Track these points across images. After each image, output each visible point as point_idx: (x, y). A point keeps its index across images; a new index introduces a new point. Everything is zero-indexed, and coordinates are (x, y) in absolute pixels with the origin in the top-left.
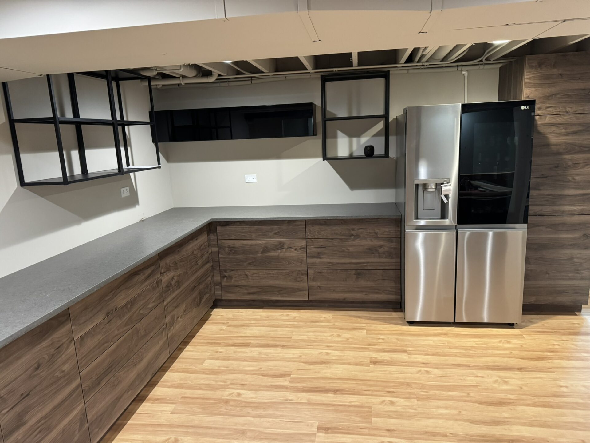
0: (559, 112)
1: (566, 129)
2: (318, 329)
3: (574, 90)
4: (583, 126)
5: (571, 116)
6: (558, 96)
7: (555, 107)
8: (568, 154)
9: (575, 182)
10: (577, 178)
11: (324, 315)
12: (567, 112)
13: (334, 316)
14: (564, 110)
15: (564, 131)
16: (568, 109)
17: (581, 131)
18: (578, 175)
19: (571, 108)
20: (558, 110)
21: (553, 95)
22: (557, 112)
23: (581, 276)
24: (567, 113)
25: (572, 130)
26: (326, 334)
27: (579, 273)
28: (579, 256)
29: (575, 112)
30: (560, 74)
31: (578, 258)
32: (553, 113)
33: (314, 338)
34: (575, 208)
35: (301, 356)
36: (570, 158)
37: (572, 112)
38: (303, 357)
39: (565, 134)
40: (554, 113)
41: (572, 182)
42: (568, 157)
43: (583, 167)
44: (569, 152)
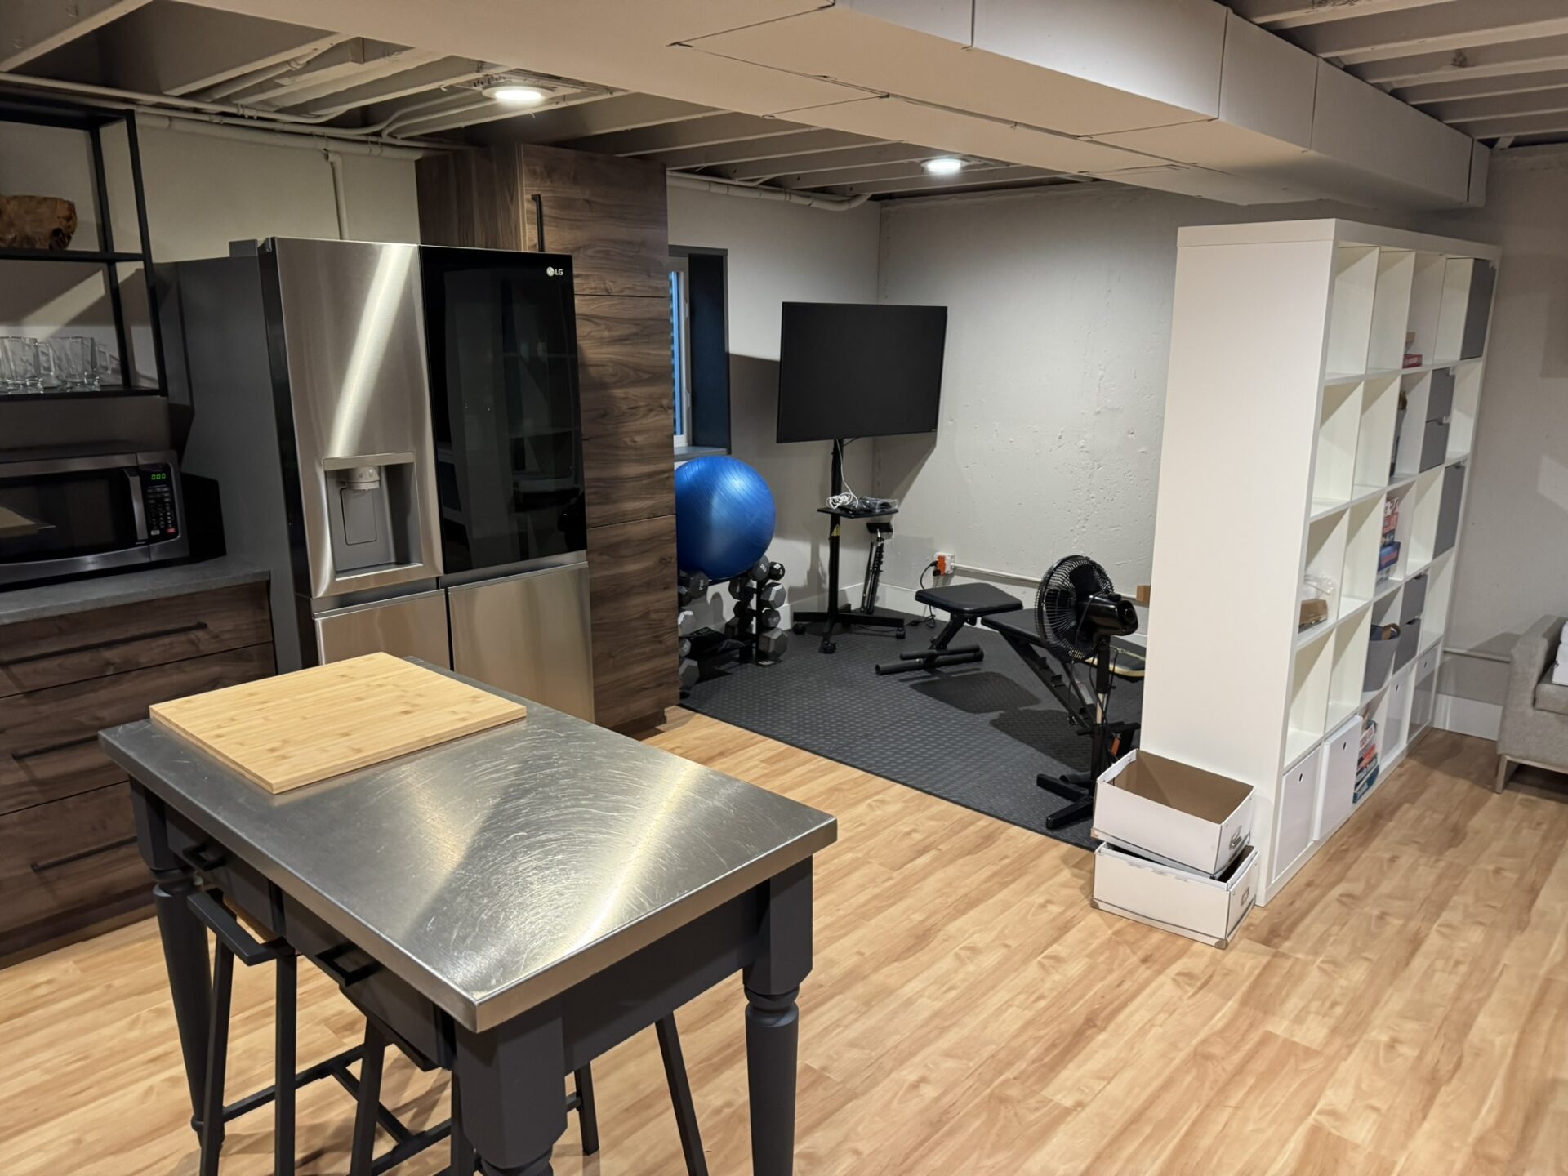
0: (595, 288)
1: (610, 329)
2: (63, 1026)
3: (614, 241)
4: (637, 325)
5: (616, 301)
6: (590, 252)
7: (587, 277)
8: (620, 387)
9: (635, 449)
10: (639, 439)
11: (42, 977)
12: (607, 290)
13: (82, 965)
14: (602, 286)
15: (606, 334)
16: (609, 285)
17: (636, 334)
18: (639, 432)
19: (614, 282)
20: (593, 285)
21: (580, 248)
22: (591, 289)
23: (664, 646)
24: (609, 294)
25: (619, 333)
26: (106, 1031)
27: (661, 642)
28: (657, 606)
29: (621, 292)
30: (588, 201)
31: (656, 612)
32: (584, 290)
33: (75, 1062)
34: (642, 505)
35: (78, 1141)
36: (623, 396)
37: (616, 292)
38: (90, 1138)
39: (609, 342)
40: (586, 292)
41: (631, 448)
42: (619, 392)
43: (645, 416)
44: (621, 382)
